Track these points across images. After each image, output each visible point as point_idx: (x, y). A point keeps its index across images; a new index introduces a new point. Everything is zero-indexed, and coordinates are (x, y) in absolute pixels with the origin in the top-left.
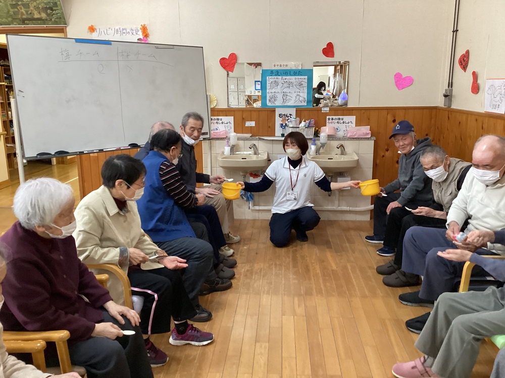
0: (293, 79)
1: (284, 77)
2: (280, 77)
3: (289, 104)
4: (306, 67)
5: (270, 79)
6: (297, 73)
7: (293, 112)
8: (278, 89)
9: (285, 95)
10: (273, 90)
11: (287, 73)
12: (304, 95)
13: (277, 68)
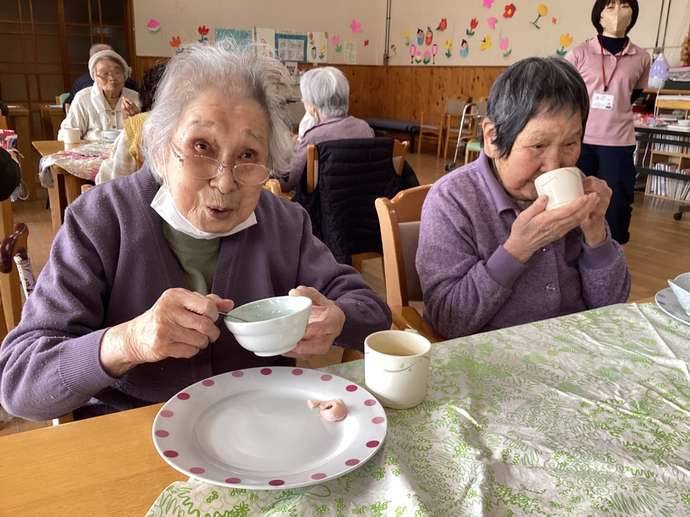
0: (295, 41)
1: (290, 40)
2: (287, 40)
3: (293, 59)
4: (303, 34)
5: (280, 41)
6: (298, 37)
7: (296, 65)
8: (285, 48)
9: (290, 52)
10: (282, 49)
11: (291, 37)
12: (302, 53)
13: (285, 33)
